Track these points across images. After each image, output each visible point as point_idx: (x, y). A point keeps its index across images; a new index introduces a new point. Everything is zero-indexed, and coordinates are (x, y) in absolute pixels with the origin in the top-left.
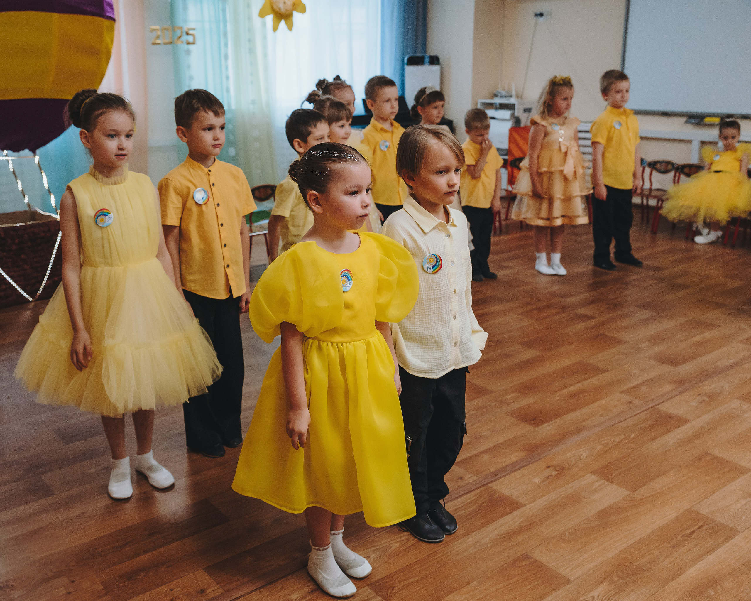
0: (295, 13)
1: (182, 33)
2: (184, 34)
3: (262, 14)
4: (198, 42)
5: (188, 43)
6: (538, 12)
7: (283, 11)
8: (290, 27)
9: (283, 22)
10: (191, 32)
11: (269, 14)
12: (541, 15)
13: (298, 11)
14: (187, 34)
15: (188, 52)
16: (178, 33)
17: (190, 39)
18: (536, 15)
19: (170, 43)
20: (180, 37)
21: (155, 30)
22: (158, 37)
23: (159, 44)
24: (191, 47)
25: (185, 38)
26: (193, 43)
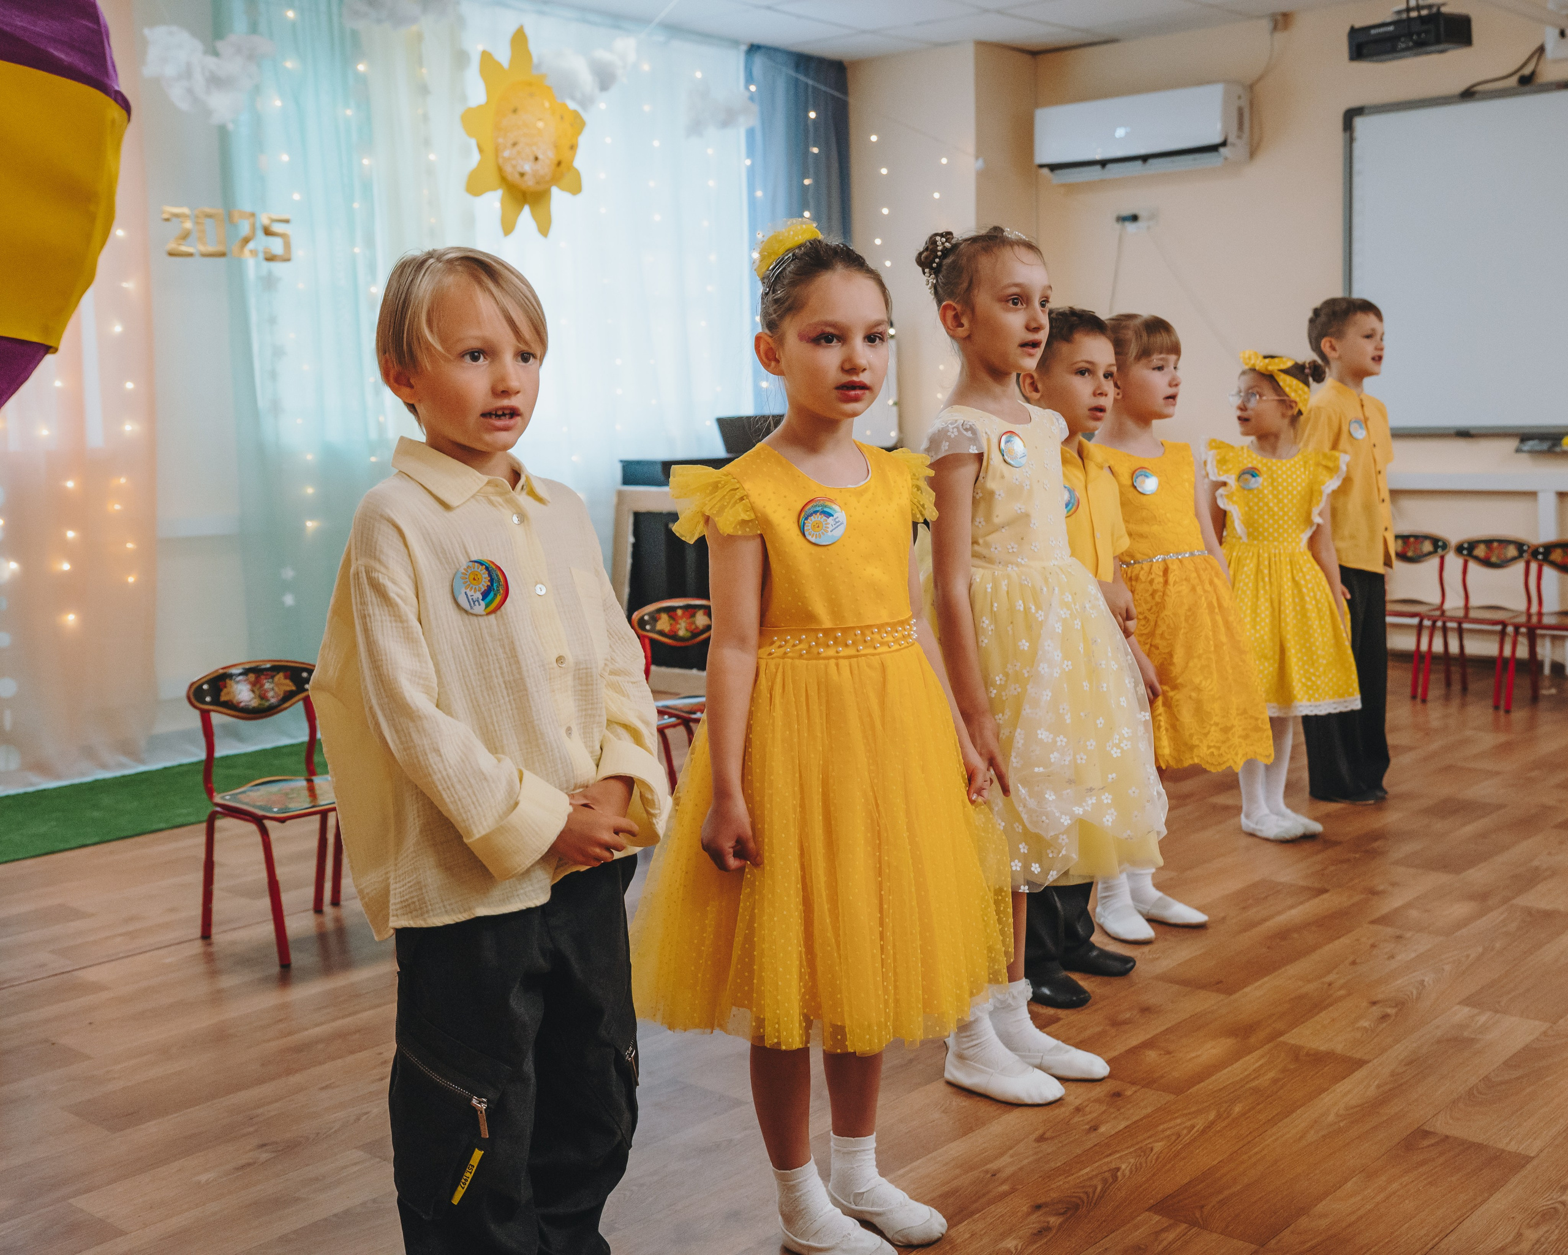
0: (555, 191)
1: (253, 228)
2: (260, 234)
3: (475, 186)
4: (299, 253)
5: (271, 258)
6: (1127, 212)
7: (529, 183)
8: (544, 228)
9: (527, 210)
10: (277, 228)
11: (494, 189)
12: (1134, 218)
13: (562, 189)
14: (268, 232)
15: (269, 283)
16: (245, 228)
17: (276, 246)
18: (1122, 219)
19: (223, 255)
20: (246, 241)
21: (177, 216)
22: (185, 236)
23: (191, 255)
24: (277, 267)
25: (261, 242)
26: (287, 259)
